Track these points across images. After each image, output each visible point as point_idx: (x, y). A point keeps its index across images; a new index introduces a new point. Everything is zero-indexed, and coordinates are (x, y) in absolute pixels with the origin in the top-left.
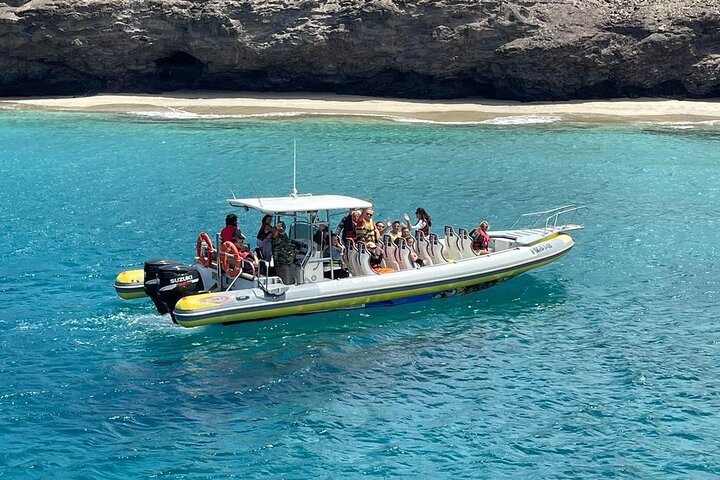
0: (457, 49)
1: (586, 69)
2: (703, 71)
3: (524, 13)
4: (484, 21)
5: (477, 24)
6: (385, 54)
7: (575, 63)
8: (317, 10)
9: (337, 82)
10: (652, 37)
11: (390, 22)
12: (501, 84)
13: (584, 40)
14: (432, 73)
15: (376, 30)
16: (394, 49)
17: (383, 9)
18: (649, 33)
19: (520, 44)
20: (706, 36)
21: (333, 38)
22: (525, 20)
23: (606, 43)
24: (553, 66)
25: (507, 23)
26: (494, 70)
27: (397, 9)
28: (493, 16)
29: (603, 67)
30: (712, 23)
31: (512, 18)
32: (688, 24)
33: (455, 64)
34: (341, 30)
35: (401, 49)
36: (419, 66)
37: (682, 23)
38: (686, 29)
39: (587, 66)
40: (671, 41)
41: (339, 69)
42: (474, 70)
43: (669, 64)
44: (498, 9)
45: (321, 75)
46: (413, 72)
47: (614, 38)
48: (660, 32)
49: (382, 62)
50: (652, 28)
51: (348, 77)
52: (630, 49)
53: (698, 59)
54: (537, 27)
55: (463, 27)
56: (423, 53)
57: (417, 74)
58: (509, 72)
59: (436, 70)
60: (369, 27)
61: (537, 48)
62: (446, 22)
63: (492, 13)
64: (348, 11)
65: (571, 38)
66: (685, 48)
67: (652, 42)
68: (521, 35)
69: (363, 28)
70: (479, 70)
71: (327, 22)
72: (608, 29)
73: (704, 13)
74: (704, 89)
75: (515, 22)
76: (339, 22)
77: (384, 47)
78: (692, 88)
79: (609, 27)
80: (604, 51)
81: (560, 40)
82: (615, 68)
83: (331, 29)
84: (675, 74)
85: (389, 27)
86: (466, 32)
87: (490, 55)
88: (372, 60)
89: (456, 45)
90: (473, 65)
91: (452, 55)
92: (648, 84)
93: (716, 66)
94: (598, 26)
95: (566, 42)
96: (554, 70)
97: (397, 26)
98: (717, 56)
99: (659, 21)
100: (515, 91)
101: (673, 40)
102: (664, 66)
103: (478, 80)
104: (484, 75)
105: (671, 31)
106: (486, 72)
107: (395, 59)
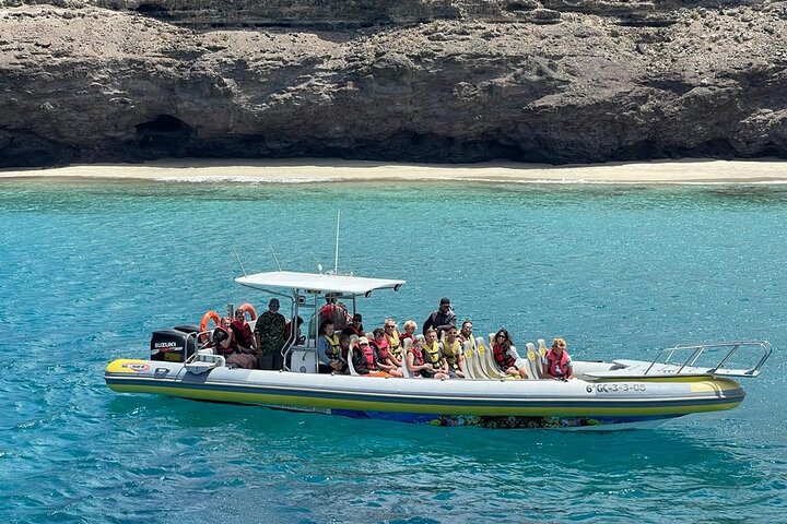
0: (481, 107)
1: (624, 127)
2: (752, 128)
3: (553, 67)
4: (510, 76)
5: (503, 80)
6: (398, 115)
7: (612, 121)
8: (321, 66)
9: (345, 146)
10: (695, 91)
11: (405, 79)
12: (529, 145)
13: (620, 95)
14: (453, 134)
15: (390, 87)
16: (410, 109)
17: (397, 64)
18: (691, 87)
19: (551, 100)
20: (755, 89)
21: (340, 97)
22: (555, 76)
23: (644, 99)
24: (588, 124)
25: (535, 78)
26: (522, 130)
27: (412, 64)
28: (519, 70)
29: (642, 125)
30: (760, 74)
31: (540, 72)
32: (734, 77)
33: (479, 125)
34: (349, 88)
35: (418, 109)
36: (439, 127)
37: (726, 76)
38: (732, 81)
39: (625, 125)
40: (715, 95)
41: (347, 132)
42: (499, 130)
43: (714, 121)
44: (524, 63)
45: (326, 139)
46: (432, 134)
47: (652, 93)
48: (703, 85)
49: (397, 124)
50: (693, 81)
51: (357, 141)
52: (670, 105)
53: (747, 114)
54: (568, 82)
55: (487, 83)
56: (442, 112)
57: (437, 135)
58: (539, 132)
59: (458, 130)
60: (381, 85)
61: (569, 105)
62: (468, 78)
63: (518, 67)
64: (356, 67)
65: (606, 94)
66: (731, 103)
67: (695, 97)
68: (551, 91)
69: (375, 85)
70: (504, 131)
71: (333, 80)
72: (645, 84)
73: (751, 64)
74: (755, 147)
75: (544, 77)
76: (346, 80)
77: (399, 107)
78: (741, 147)
79: (646, 81)
80: (643, 108)
81: (594, 97)
82: (656, 126)
83: (338, 87)
84: (721, 131)
85: (404, 84)
86: (490, 89)
87: (518, 114)
88: (385, 121)
89: (480, 103)
90: (498, 125)
91: (475, 114)
92: (692, 143)
93: (767, 121)
94: (633, 80)
95: (601, 98)
96: (589, 129)
97: (413, 83)
98: (767, 110)
99: (701, 73)
100: (545, 153)
101: (719, 94)
102: (710, 123)
103: (503, 142)
104: (510, 135)
105: (716, 84)
106: (512, 132)
107: (411, 119)
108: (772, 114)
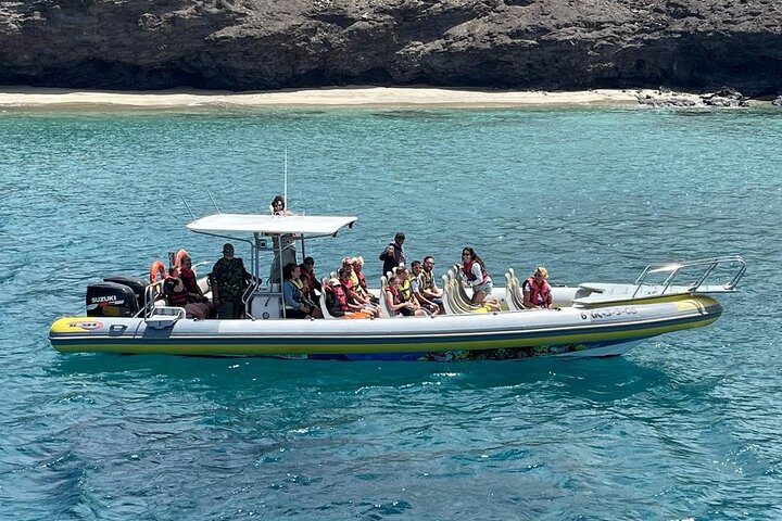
0: (165, 38)
1: (297, 57)
2: (406, 58)
4: (191, 9)
5: (185, 12)
6: (87, 44)
7: (287, 51)
9: (33, 74)
10: (358, 25)
11: (91, 9)
12: (211, 74)
13: (293, 28)
14: (140, 62)
15: (77, 18)
16: (96, 38)
18: (354, 21)
19: (230, 32)
20: (408, 23)
21: (27, 27)
22: (233, 8)
23: (313, 32)
24: (265, 54)
25: (215, 10)
26: (204, 60)
28: (200, 3)
29: (313, 56)
30: (411, 10)
31: (219, 5)
32: (390, 13)
33: (164, 54)
34: (37, 18)
35: (103, 38)
36: (126, 56)
37: (383, 11)
38: (388, 16)
39: (298, 54)
40: (374, 29)
41: (35, 60)
42: (182, 59)
43: (374, 52)
45: (15, 67)
46: (119, 62)
47: (320, 26)
48: (364, 20)
49: (84, 53)
50: (355, 16)
51: (45, 69)
52: (337, 38)
53: (401, 46)
54: (245, 15)
55: (170, 15)
56: (128, 42)
57: (124, 64)
58: (220, 61)
59: (144, 59)
60: (68, 15)
61: (248, 36)
62: (152, 9)
63: (199, 1)
65: (280, 27)
66: (388, 35)
67: (357, 30)
68: (231, 23)
69: (62, 16)
70: (187, 59)
71: (19, 10)
72: (313, 17)
73: (403, 2)
74: (408, 76)
75: (223, 10)
76: (32, 10)
77: (86, 36)
78: (397, 75)
79: (314, 15)
80: (313, 39)
81: (270, 29)
82: (324, 56)
83: (25, 17)
84: (379, 60)
85: (90, 14)
86: (173, 20)
87: (200, 44)
88: (72, 49)
89: (164, 33)
90: (181, 54)
91: (160, 44)
92: (356, 72)
93: (418, 53)
94: (304, 14)
95: (276, 30)
96: (265, 59)
97: (99, 14)
98: (418, 43)
99: (361, 9)
100: (226, 81)
101: (377, 28)
102: (370, 54)
103: (186, 70)
104: (192, 64)
105: (374, 19)
106: (194, 60)
107: (98, 48)
108: (422, 46)
